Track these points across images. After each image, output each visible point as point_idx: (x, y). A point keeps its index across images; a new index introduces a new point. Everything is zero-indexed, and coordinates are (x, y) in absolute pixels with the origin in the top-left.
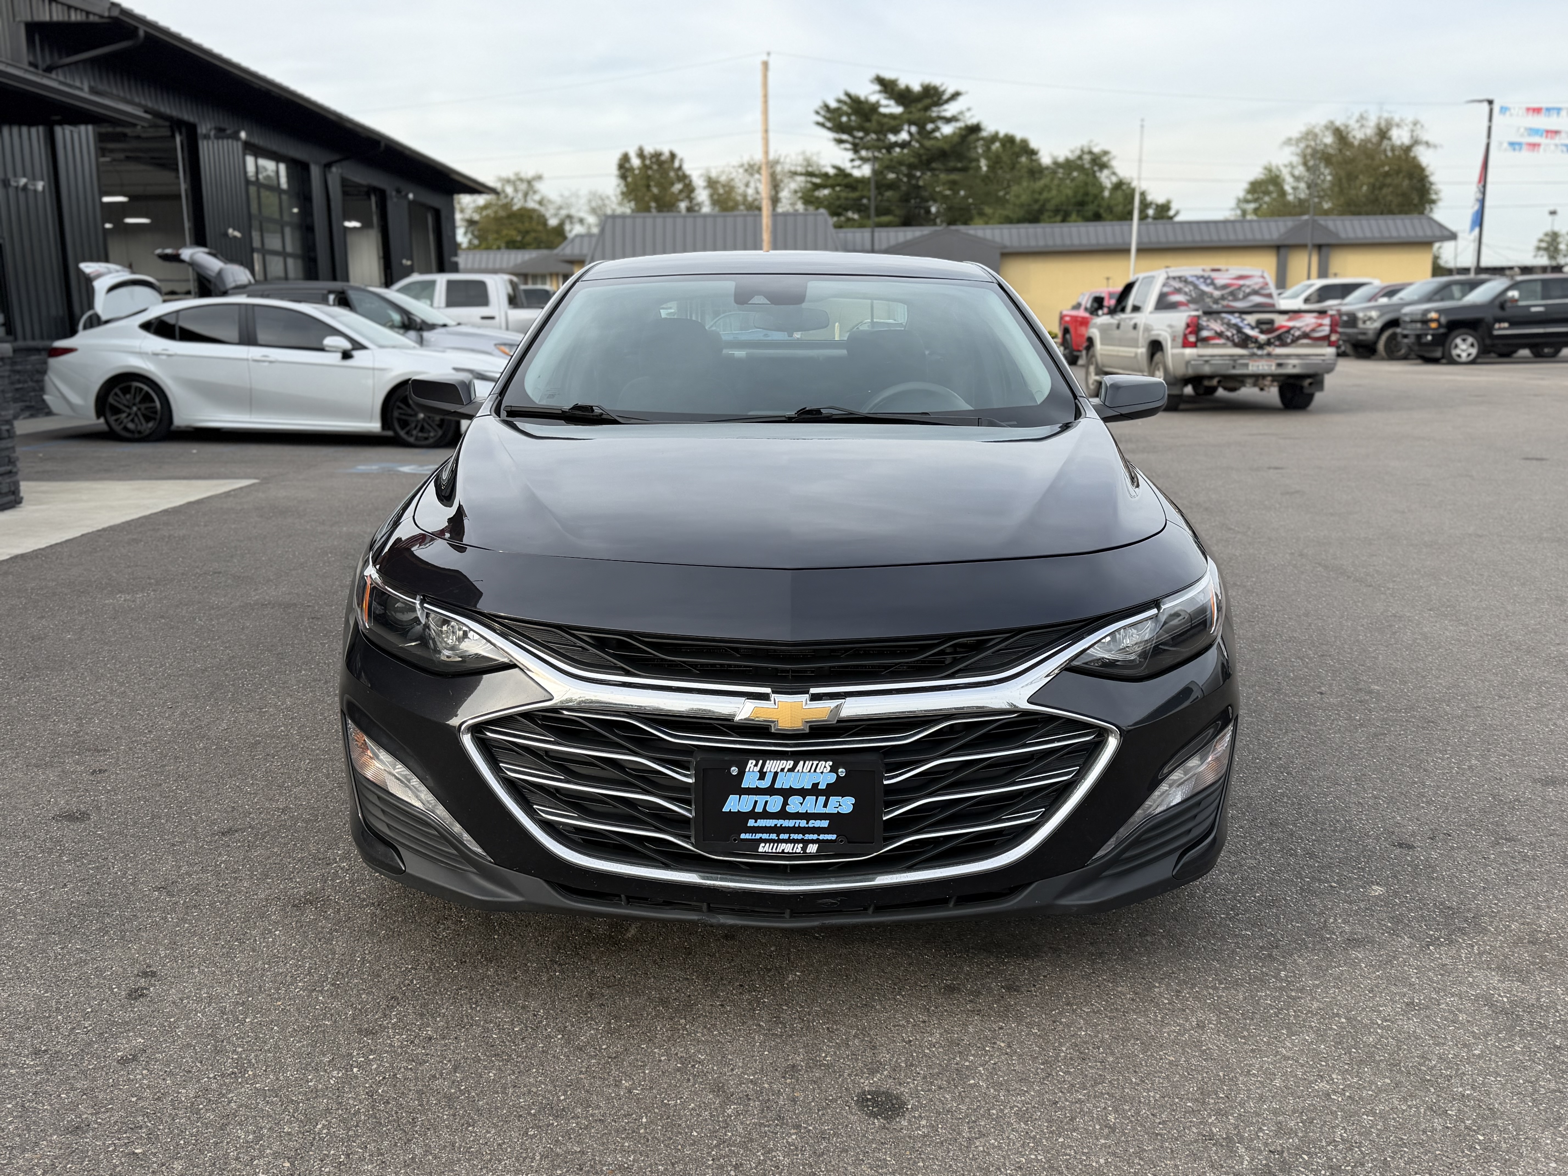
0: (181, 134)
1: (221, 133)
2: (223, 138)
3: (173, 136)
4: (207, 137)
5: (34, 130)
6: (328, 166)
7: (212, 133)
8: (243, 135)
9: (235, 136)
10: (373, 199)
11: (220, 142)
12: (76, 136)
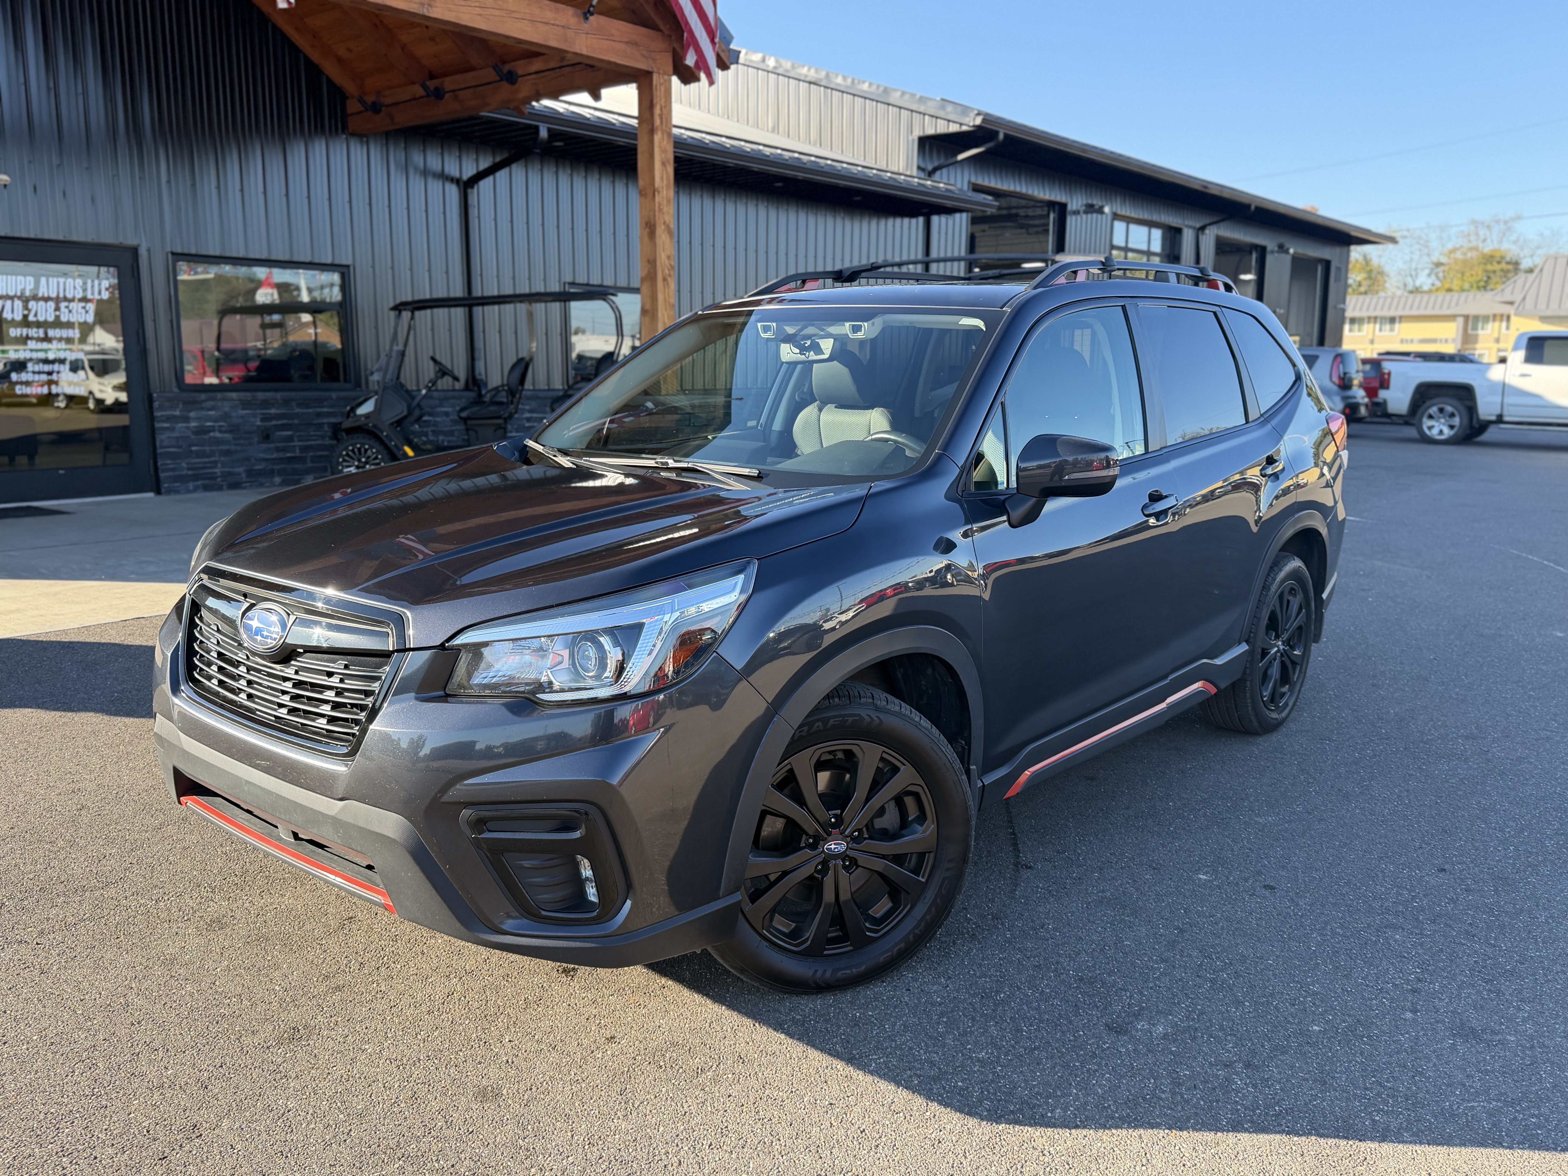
0: (1054, 212)
1: (1090, 209)
2: (1092, 212)
3: (1048, 215)
4: (1076, 213)
5: (914, 220)
6: (1203, 228)
7: (1083, 208)
8: (1107, 209)
9: (1100, 211)
10: (1254, 256)
11: (1089, 216)
12: (950, 222)
